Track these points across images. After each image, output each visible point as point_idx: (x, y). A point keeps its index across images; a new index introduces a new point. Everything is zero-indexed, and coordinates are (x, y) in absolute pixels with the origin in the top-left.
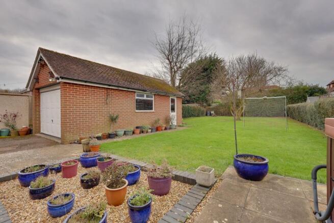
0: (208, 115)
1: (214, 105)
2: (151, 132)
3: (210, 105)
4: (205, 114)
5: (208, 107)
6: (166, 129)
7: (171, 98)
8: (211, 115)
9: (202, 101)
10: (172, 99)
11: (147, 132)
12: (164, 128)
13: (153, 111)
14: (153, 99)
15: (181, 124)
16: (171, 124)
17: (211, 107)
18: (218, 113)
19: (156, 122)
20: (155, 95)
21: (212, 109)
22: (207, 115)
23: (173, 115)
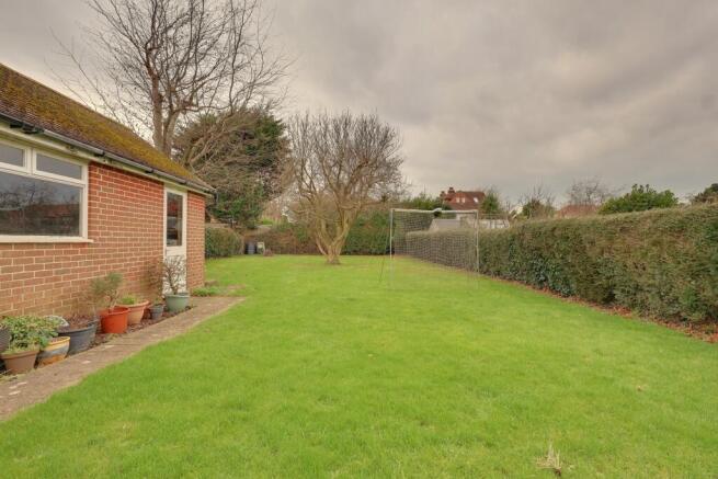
0: (251, 250)
1: (263, 229)
2: (71, 351)
3: (253, 228)
4: (243, 248)
5: (250, 233)
6: (149, 316)
7: (166, 191)
8: (256, 251)
9: (237, 219)
10: (170, 197)
11: (39, 360)
12: (140, 314)
13: (83, 238)
14: (84, 181)
15: (201, 288)
16: (167, 290)
17: (258, 232)
18: (275, 248)
19: (99, 291)
20: (92, 164)
21: (260, 238)
22: (246, 252)
23: (175, 254)
